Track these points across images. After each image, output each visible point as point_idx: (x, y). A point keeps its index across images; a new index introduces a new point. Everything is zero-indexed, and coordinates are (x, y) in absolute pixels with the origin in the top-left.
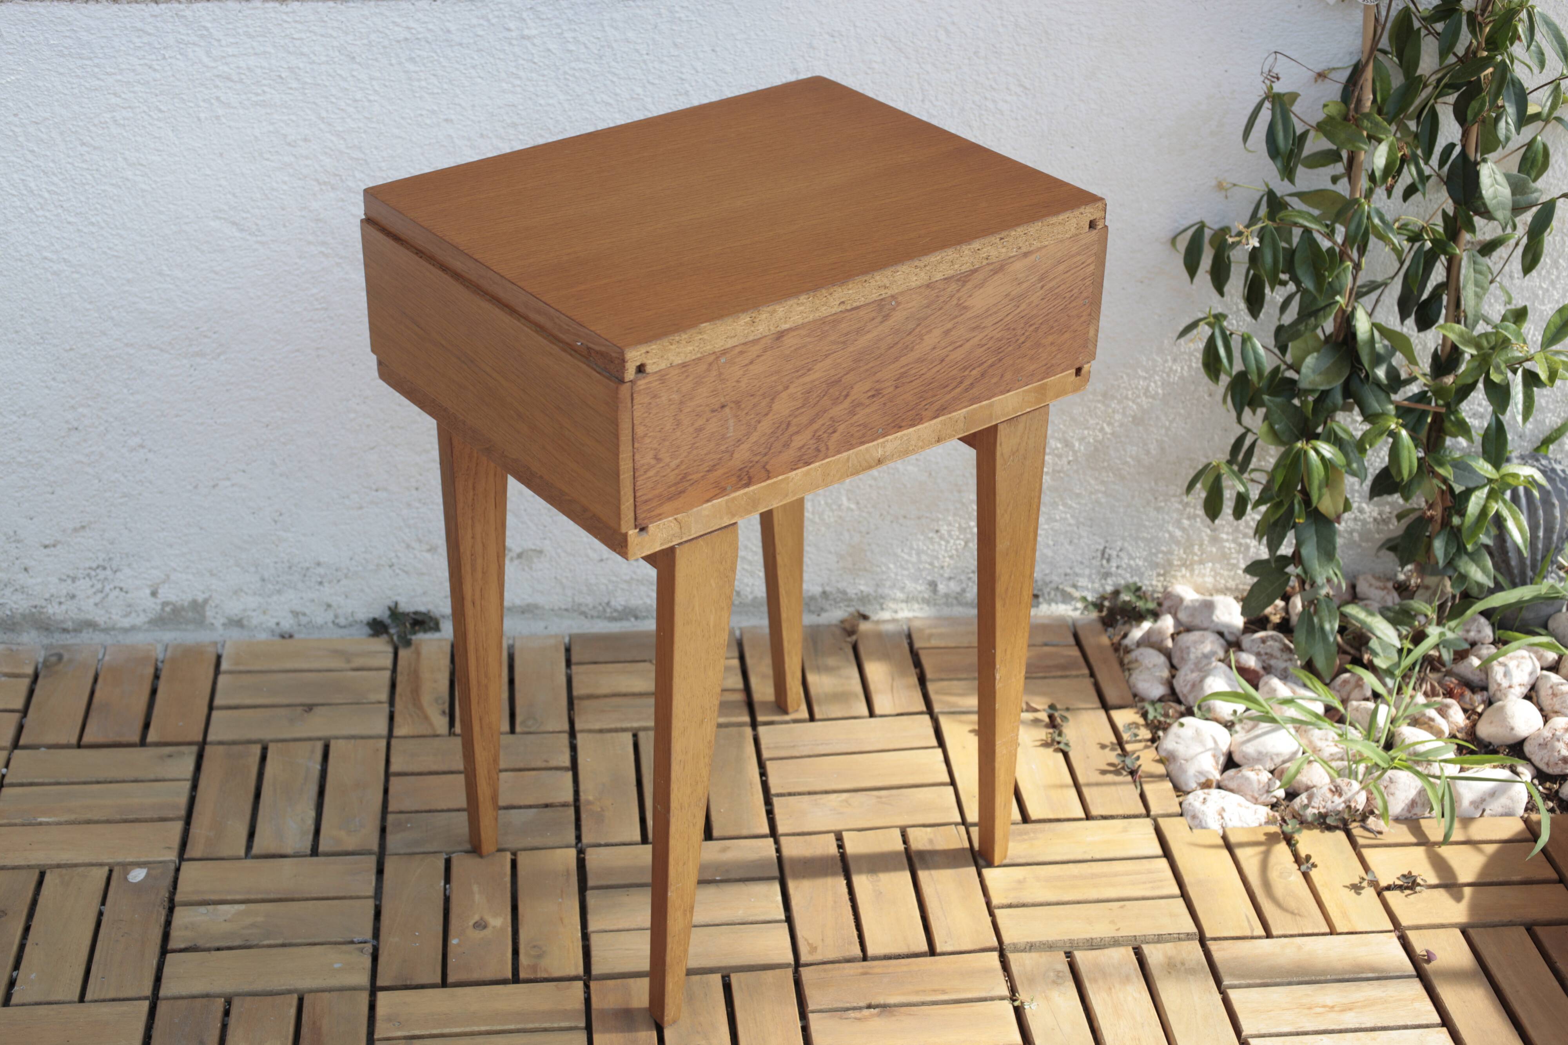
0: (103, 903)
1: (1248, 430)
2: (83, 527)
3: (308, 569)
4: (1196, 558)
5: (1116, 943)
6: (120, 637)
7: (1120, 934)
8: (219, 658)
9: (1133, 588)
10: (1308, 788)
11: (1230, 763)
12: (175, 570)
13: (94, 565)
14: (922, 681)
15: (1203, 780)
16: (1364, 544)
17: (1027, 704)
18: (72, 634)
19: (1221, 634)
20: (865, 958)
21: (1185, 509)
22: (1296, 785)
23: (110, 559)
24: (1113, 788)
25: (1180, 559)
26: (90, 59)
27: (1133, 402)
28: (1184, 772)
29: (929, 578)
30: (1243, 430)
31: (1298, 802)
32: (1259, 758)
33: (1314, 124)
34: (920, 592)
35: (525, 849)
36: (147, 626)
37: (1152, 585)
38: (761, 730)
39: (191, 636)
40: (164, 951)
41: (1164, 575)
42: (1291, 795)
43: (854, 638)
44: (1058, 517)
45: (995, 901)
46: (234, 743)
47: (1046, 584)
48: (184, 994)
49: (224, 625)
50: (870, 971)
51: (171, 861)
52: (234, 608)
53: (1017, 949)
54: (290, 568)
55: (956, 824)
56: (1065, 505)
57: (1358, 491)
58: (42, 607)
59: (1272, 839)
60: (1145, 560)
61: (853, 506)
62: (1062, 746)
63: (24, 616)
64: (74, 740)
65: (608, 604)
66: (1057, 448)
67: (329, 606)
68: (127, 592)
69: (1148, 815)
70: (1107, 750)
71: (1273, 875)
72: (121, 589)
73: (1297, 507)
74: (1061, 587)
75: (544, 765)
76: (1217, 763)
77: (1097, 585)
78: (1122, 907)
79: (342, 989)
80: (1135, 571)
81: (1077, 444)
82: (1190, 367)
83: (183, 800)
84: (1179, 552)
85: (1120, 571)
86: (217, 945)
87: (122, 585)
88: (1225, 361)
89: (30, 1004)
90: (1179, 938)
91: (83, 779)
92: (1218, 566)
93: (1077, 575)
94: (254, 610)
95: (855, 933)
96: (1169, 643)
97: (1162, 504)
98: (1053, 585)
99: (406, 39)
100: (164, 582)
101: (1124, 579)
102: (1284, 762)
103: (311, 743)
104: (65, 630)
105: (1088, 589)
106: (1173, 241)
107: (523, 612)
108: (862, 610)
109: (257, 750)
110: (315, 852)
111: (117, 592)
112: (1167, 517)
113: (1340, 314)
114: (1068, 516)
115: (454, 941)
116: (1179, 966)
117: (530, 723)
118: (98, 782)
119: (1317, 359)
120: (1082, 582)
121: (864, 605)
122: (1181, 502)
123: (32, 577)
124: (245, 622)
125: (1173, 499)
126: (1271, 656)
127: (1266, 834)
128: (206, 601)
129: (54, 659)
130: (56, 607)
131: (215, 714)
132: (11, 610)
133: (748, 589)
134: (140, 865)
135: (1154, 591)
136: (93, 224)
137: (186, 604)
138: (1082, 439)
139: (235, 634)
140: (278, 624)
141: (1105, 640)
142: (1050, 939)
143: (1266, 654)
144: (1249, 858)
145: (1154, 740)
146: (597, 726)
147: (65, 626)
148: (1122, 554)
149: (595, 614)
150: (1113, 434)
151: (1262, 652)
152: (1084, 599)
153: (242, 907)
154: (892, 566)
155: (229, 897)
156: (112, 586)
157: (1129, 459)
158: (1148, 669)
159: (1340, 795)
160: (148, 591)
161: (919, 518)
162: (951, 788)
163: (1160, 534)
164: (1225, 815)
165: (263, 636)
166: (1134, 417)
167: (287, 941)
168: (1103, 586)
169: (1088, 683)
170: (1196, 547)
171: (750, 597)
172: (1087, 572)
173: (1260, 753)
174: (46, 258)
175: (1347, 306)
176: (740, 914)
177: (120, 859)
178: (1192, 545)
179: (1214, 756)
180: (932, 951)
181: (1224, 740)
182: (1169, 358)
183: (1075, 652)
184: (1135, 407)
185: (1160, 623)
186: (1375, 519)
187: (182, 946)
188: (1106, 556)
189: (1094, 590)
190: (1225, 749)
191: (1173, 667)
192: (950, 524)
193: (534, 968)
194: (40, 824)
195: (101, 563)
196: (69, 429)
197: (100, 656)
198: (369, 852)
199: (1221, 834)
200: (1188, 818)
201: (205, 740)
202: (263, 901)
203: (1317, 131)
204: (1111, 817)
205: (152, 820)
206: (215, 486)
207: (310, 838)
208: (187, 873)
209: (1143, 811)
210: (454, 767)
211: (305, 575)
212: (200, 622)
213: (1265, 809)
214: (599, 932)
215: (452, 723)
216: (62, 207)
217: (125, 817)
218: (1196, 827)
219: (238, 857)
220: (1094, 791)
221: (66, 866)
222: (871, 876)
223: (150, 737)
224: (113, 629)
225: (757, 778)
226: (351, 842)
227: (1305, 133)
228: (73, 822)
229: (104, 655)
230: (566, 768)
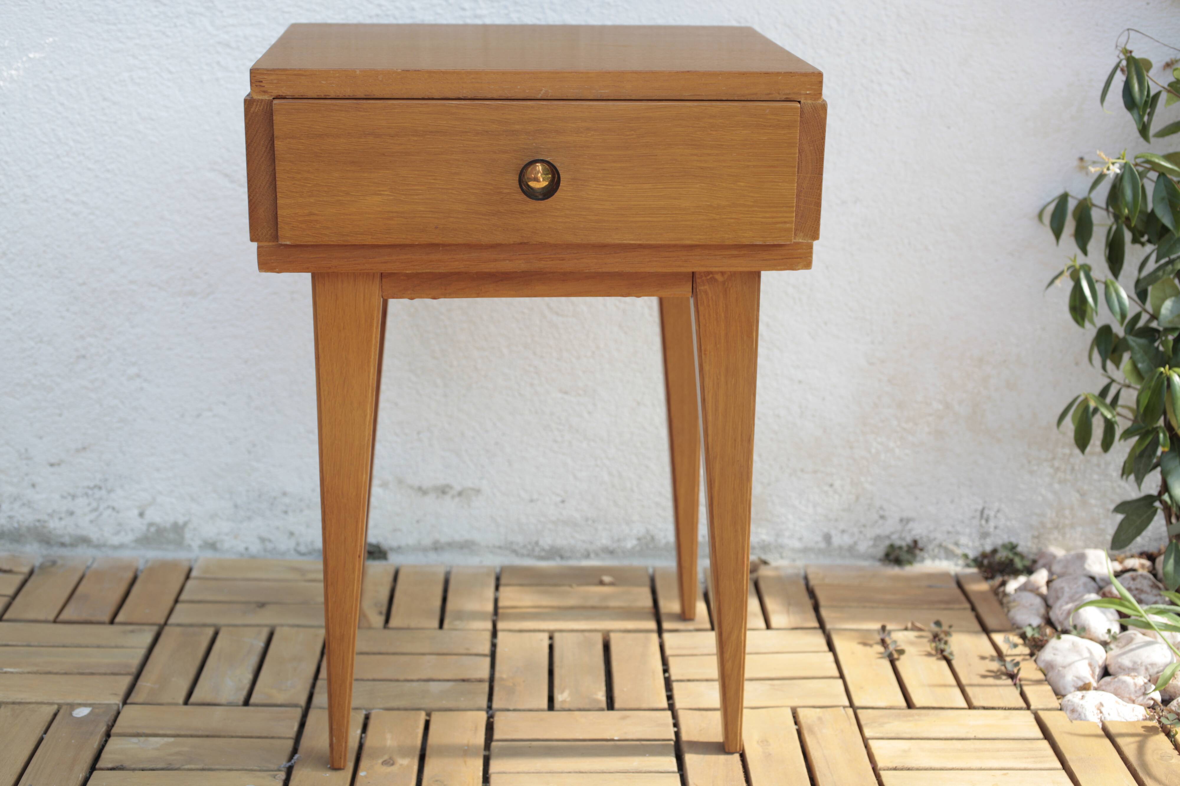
0: (45, 732)
1: (1113, 381)
2: (84, 449)
3: (275, 498)
4: (1067, 522)
6: (110, 552)
8: (190, 570)
9: (1010, 546)
11: (1106, 672)
12: (160, 493)
13: (92, 484)
14: (816, 608)
15: (1081, 684)
17: (913, 624)
18: (69, 548)
19: (1093, 579)
21: (1056, 473)
22: (1172, 690)
23: (106, 480)
24: (995, 689)
25: (1053, 522)
26: (115, 24)
28: (1063, 677)
29: (826, 530)
30: (1108, 381)
31: (1173, 705)
32: (1134, 669)
33: (1166, 86)
34: (817, 542)
35: (440, 710)
36: (133, 544)
37: (1027, 547)
38: (666, 636)
39: (170, 554)
40: (93, 768)
41: (1038, 537)
42: (1166, 702)
43: (755, 575)
45: (880, 764)
46: (191, 625)
47: (930, 541)
49: (200, 546)
51: (116, 704)
52: (209, 531)
54: (260, 496)
55: (844, 707)
58: (45, 522)
59: (1151, 731)
60: (1021, 521)
62: (946, 653)
63: (29, 529)
64: (51, 617)
65: (537, 543)
67: (292, 534)
68: (118, 512)
69: (1028, 707)
70: (987, 661)
71: (1153, 757)
72: (113, 508)
73: (1161, 435)
74: (944, 544)
75: (465, 652)
76: (1094, 672)
77: (977, 544)
78: (1005, 774)
80: (1011, 531)
82: (1057, 336)
83: (135, 662)
84: (1051, 515)
85: (998, 531)
86: (141, 766)
87: (115, 504)
88: (1090, 299)
91: (51, 644)
92: (1087, 530)
93: (958, 533)
94: (227, 534)
96: (1044, 591)
97: (1035, 468)
98: (937, 542)
100: (150, 504)
101: (1002, 539)
102: (1158, 673)
103: (260, 628)
104: (63, 545)
105: (968, 547)
106: (1040, 216)
108: (764, 557)
109: (210, 632)
110: (246, 703)
111: (109, 511)
112: (1039, 481)
115: (362, 774)
117: (457, 622)
118: (64, 646)
119: (1175, 302)
120: (963, 540)
121: (765, 553)
122: (1052, 466)
123: (38, 493)
124: (219, 545)
126: (1141, 591)
127: (1143, 727)
128: (185, 524)
129: (49, 564)
131: (179, 606)
132: (18, 522)
134: (85, 705)
135: (1029, 553)
136: (108, 171)
137: (168, 526)
138: (961, 402)
139: (209, 554)
140: (247, 549)
141: (985, 586)
143: (1137, 589)
144: (1129, 746)
145: (1032, 655)
146: (518, 628)
147: (62, 540)
148: (999, 515)
149: (525, 552)
150: (989, 397)
151: (1133, 587)
152: (966, 556)
153: (172, 740)
154: (790, 517)
155: (161, 732)
156: (106, 505)
157: (1004, 423)
158: (1024, 607)
160: (136, 512)
161: (815, 472)
162: (840, 682)
163: (1034, 497)
164: (1103, 709)
165: (233, 557)
166: (1008, 382)
167: (207, 767)
168: (982, 544)
169: (971, 615)
170: (1067, 512)
171: (663, 542)
172: (967, 530)
173: (1135, 663)
174: (67, 200)
177: (70, 700)
178: (1063, 509)
179: (1090, 665)
181: (1100, 655)
183: (958, 592)
185: (1035, 576)
187: (110, 766)
188: (985, 516)
189: (974, 548)
190: (1101, 662)
191: (1048, 607)
192: (842, 479)
194: (6, 673)
195: (98, 483)
196: (78, 357)
197: (89, 563)
198: (296, 706)
199: (1100, 726)
200: (1068, 712)
201: (166, 624)
202: (192, 736)
203: (1169, 91)
204: (993, 708)
205: (105, 674)
206: (199, 416)
207: (244, 693)
208: (128, 712)
209: (1024, 705)
210: (383, 649)
211: (272, 504)
212: (180, 543)
213: (1142, 708)
214: (499, 773)
215: (387, 621)
216: (83, 154)
217: (81, 671)
218: (1076, 719)
219: (176, 704)
220: (977, 690)
221: (20, 703)
222: (762, 741)
223: (120, 618)
224: (105, 545)
225: (659, 668)
226: (280, 698)
227: (1157, 95)
228: (35, 673)
229: (92, 563)
230: (485, 655)
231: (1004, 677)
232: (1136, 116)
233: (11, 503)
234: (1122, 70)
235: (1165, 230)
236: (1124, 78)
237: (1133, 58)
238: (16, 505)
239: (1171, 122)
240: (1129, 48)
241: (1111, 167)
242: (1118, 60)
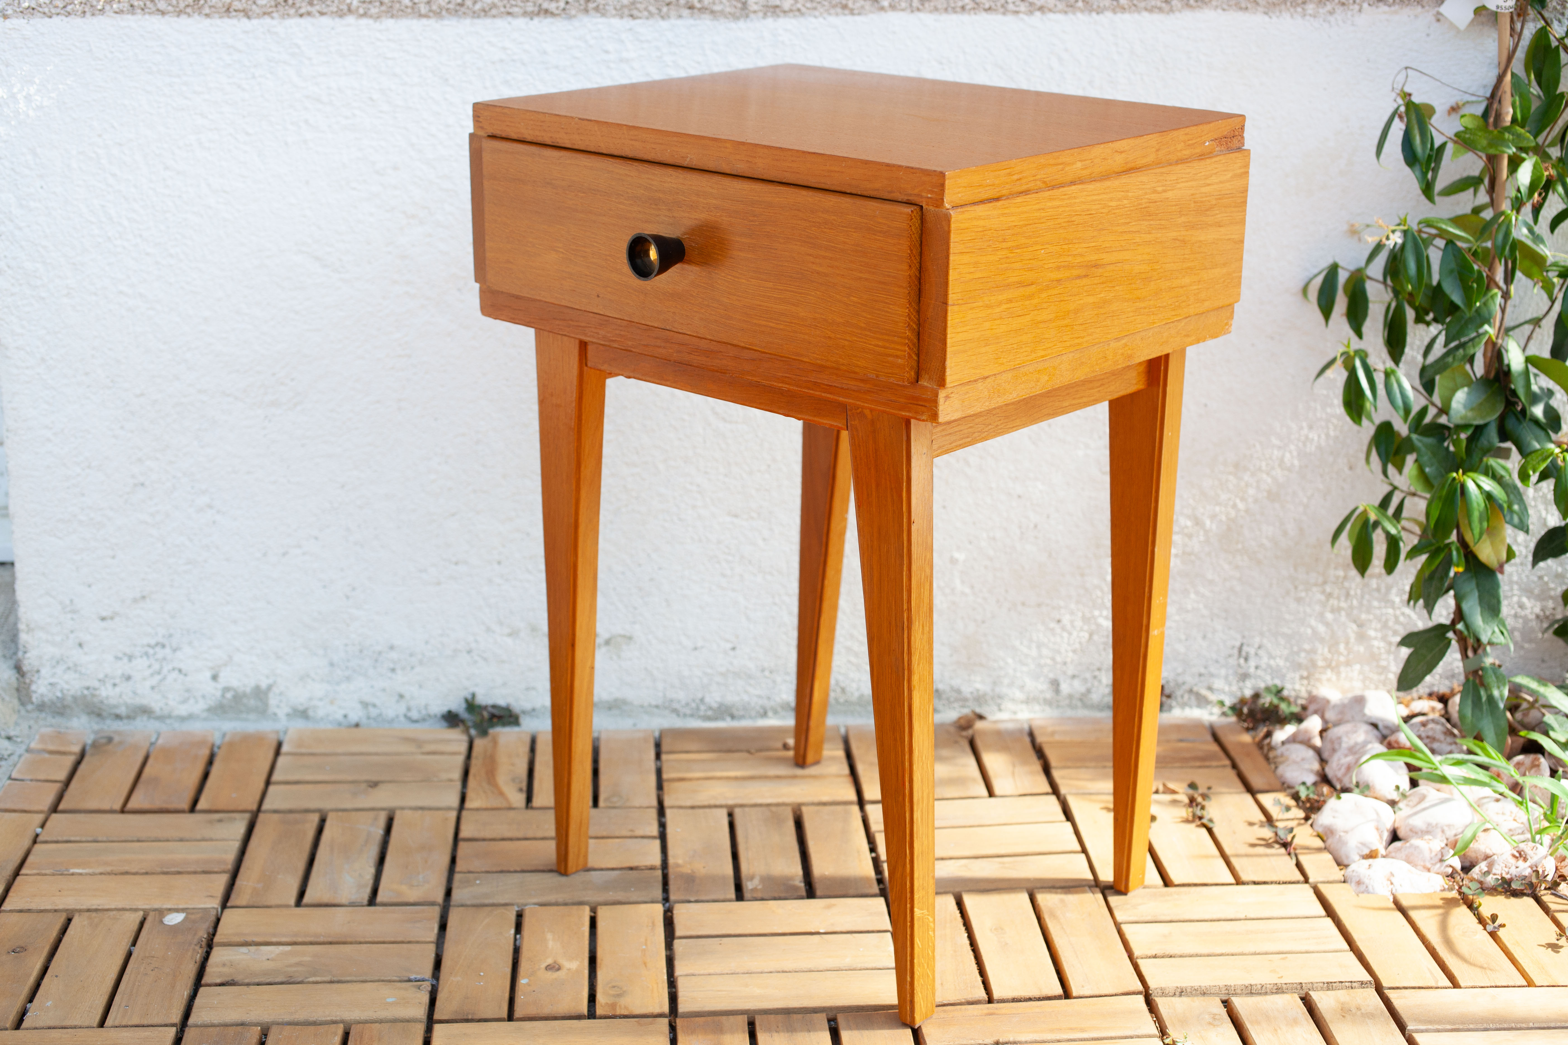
0: (134, 944)
1: (1395, 488)
2: (143, 598)
3: (380, 653)
4: (1342, 659)
5: (1279, 990)
6: (177, 725)
7: (1283, 981)
8: (279, 745)
9: (1274, 690)
10: (1487, 857)
11: (1395, 837)
12: (238, 650)
13: (153, 642)
14: (1047, 770)
15: (1366, 851)
16: (1527, 646)
17: (1164, 785)
18: (125, 721)
19: (1375, 726)
20: (990, 1001)
21: (1328, 600)
22: (1473, 855)
23: (171, 636)
24: (1265, 859)
25: (1325, 659)
26: (179, 76)
27: (1268, 474)
28: (1346, 843)
29: (1051, 676)
30: (1389, 488)
31: (1475, 872)
32: (1427, 831)
33: (1452, 136)
34: (1042, 692)
35: (606, 904)
36: (205, 715)
37: (1294, 690)
38: (869, 808)
39: (251, 725)
40: (198, 984)
41: (1307, 678)
42: (1466, 869)
43: (970, 732)
44: (1189, 607)
45: (1138, 952)
46: (291, 811)
47: (1178, 685)
48: (216, 1022)
49: (288, 715)
50: (996, 1011)
51: (214, 908)
52: (299, 696)
53: (1164, 994)
54: (361, 651)
55: (1090, 886)
56: (1197, 593)
57: (1517, 583)
58: (95, 689)
59: (1450, 903)
60: (1287, 660)
61: (967, 590)
62: (1205, 821)
63: (75, 699)
64: (118, 806)
65: (702, 700)
66: (1186, 527)
67: (401, 696)
68: (186, 675)
69: (1306, 881)
70: (1256, 827)
71: (1455, 933)
72: (180, 671)
73: (1454, 553)
74: (1195, 689)
75: (629, 834)
76: (1381, 837)
77: (1234, 688)
78: (1283, 959)
79: (395, 1021)
80: (1275, 672)
81: (1208, 523)
82: (1327, 435)
83: (231, 857)
84: (1323, 651)
85: (1259, 672)
86: (257, 980)
87: (182, 666)
89: (43, 1028)
90: (1351, 985)
91: (123, 839)
92: (1366, 668)
93: (1212, 675)
94: (321, 699)
95: (979, 979)
96: (1317, 742)
97: (1303, 594)
98: (1186, 687)
99: (502, 61)
100: (225, 665)
101: (1265, 681)
102: (1456, 835)
103: (375, 813)
104: (118, 717)
105: (1224, 692)
106: (1305, 290)
107: (610, 708)
108: (978, 710)
109: (315, 818)
110: (372, 901)
111: (175, 674)
112: (1308, 610)
113: (1490, 348)
114: (1201, 606)
115: (522, 981)
116: (1354, 1011)
117: (615, 799)
118: (138, 841)
119: (1468, 394)
120: (1218, 684)
121: (980, 705)
122: (1323, 592)
123: (86, 654)
124: (311, 713)
125: (1315, 589)
126: (1435, 739)
127: (1442, 899)
128: (270, 688)
129: (104, 741)
130: (109, 686)
131: (272, 789)
132: (62, 691)
133: (854, 685)
134: (177, 910)
135: (1297, 697)
136: (171, 256)
137: (248, 690)
138: (1213, 517)
139: (299, 724)
140: (345, 716)
141: (1247, 738)
142: (1203, 985)
143: (1428, 737)
144: (1426, 919)
145: (1307, 818)
146: (689, 803)
147: (118, 711)
148: (1261, 652)
149: (688, 712)
150: (1247, 511)
151: (1423, 735)
152: (1222, 703)
153: (288, 948)
154: (1010, 661)
155: (274, 940)
156: (170, 667)
157: (1265, 541)
158: (1295, 762)
159: (1525, 860)
160: (208, 674)
161: (1039, 605)
162: (1083, 856)
163: (1302, 630)
164: (1393, 880)
165: (329, 727)
166: (1269, 492)
167: (335, 979)
168: (1241, 689)
169: (1231, 774)
170: (1342, 647)
171: (856, 694)
172: (1223, 672)
173: (1429, 825)
174: (121, 293)
175: (1497, 338)
176: (848, 961)
177: (156, 905)
178: (1337, 644)
179: (1377, 829)
180: (1067, 994)
181: (1387, 816)
182: (1304, 424)
183: (1215, 748)
184: (1269, 480)
185: (1305, 725)
186: (1538, 617)
187: (218, 981)
188: (1244, 654)
189: (1231, 694)
190: (1389, 826)
191: (1323, 761)
192: (1072, 613)
193: (613, 1006)
194: (73, 874)
195: (161, 640)
196: (135, 485)
197: (153, 740)
198: (432, 904)
199: (1392, 900)
200: (1353, 884)
201: (259, 809)
202: (311, 943)
203: (1455, 142)
204: (1265, 883)
205: (195, 873)
206: (285, 554)
207: (368, 890)
208: (230, 918)
209: (1301, 878)
210: (530, 834)
211: (376, 661)
212: (263, 711)
213: (1440, 877)
214: (687, 975)
215: (529, 799)
216: (141, 236)
217: (165, 870)
218: (1363, 892)
219: (287, 906)
220: (1245, 861)
221: (96, 910)
222: (996, 929)
223: (201, 806)
224: (169, 716)
225: (865, 846)
226: (412, 895)
227: (1443, 146)
228: (109, 874)
229: (157, 739)
230: (653, 837)
231: (1277, 846)
232: (1418, 173)
233: (54, 667)
234: (1401, 117)
235: (1453, 308)
236: (1403, 127)
237: (1413, 103)
238: (59, 670)
239: (1457, 177)
240: (1407, 89)
241: (1391, 236)
242: (1396, 106)
